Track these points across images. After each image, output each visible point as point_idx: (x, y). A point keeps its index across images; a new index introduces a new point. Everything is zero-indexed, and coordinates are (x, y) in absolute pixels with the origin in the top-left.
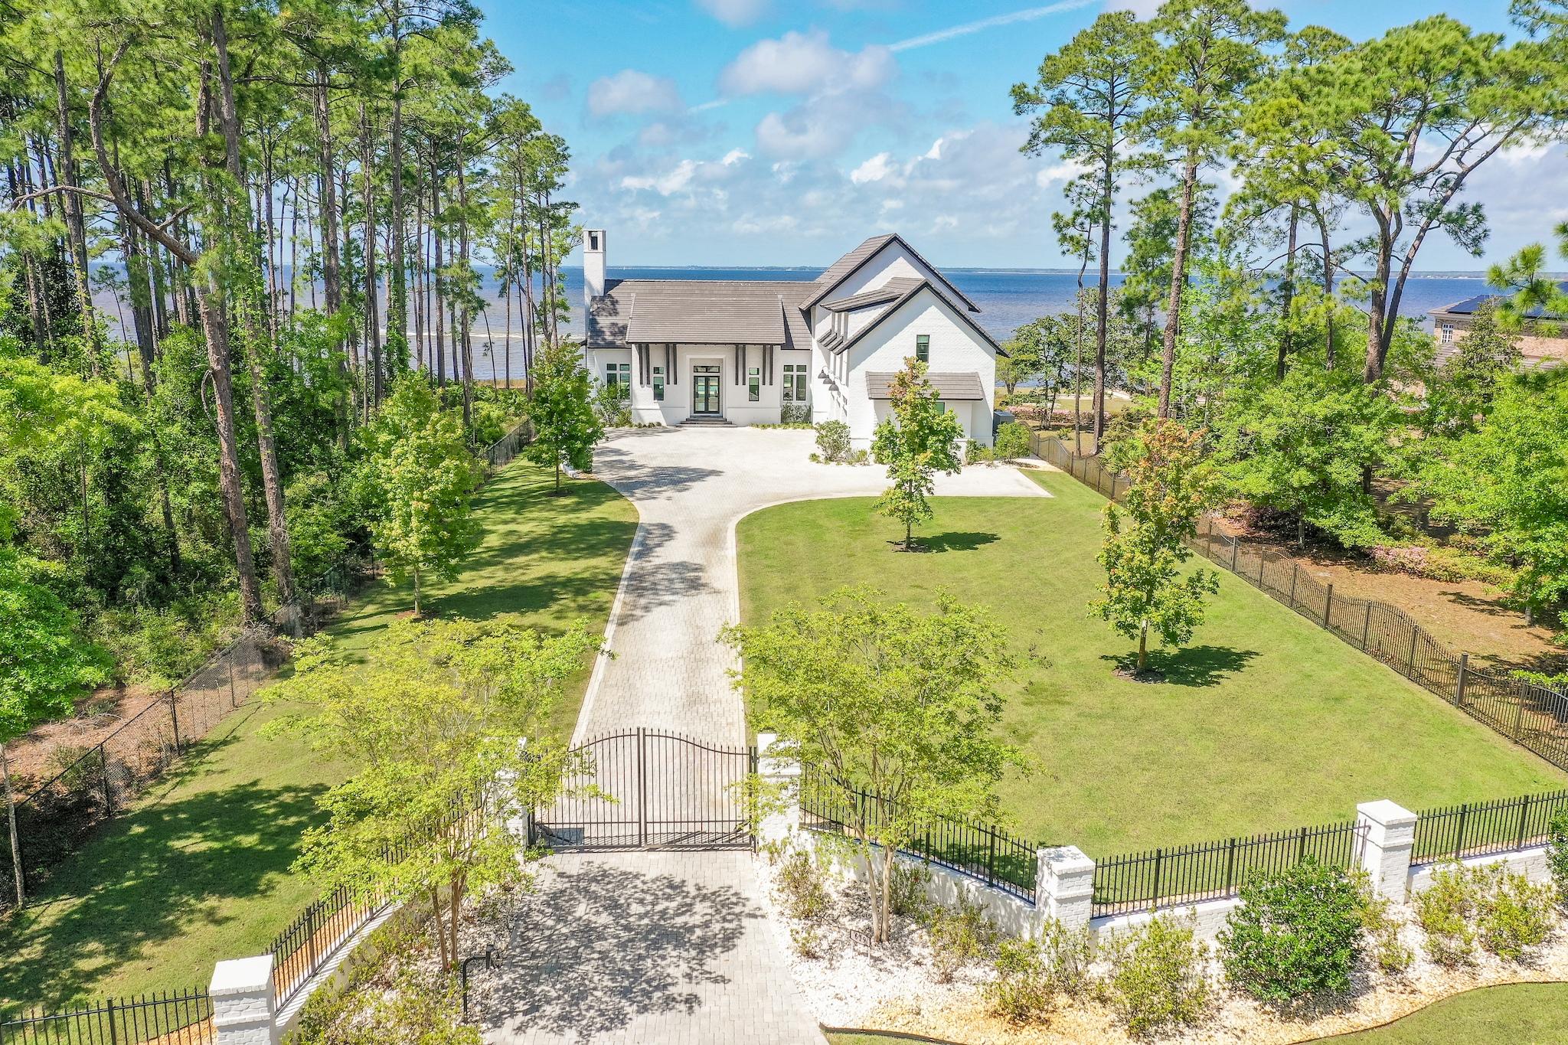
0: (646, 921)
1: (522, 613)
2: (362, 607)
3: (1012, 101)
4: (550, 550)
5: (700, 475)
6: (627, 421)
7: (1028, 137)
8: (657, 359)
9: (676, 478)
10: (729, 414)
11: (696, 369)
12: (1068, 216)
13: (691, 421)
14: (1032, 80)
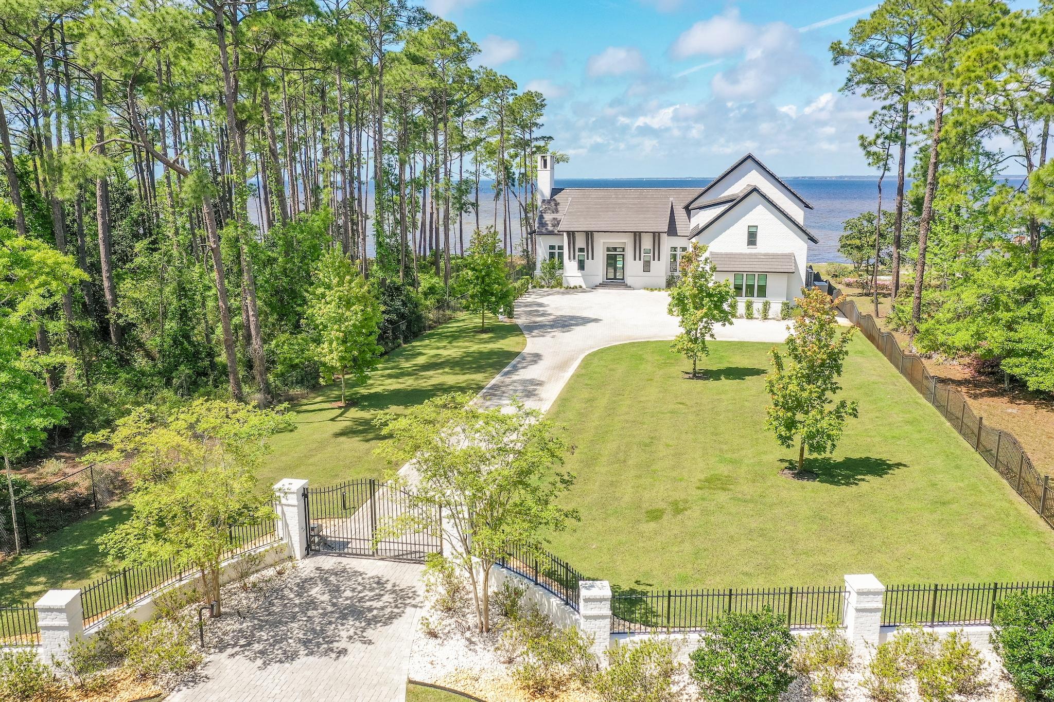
0: (348, 602)
1: (406, 407)
2: (314, 398)
3: (831, 55)
4: (452, 368)
5: (585, 321)
6: (560, 284)
7: (846, 81)
8: (580, 242)
9: (565, 323)
10: (629, 280)
11: (608, 249)
12: (871, 138)
13: (602, 285)
14: (845, 40)
